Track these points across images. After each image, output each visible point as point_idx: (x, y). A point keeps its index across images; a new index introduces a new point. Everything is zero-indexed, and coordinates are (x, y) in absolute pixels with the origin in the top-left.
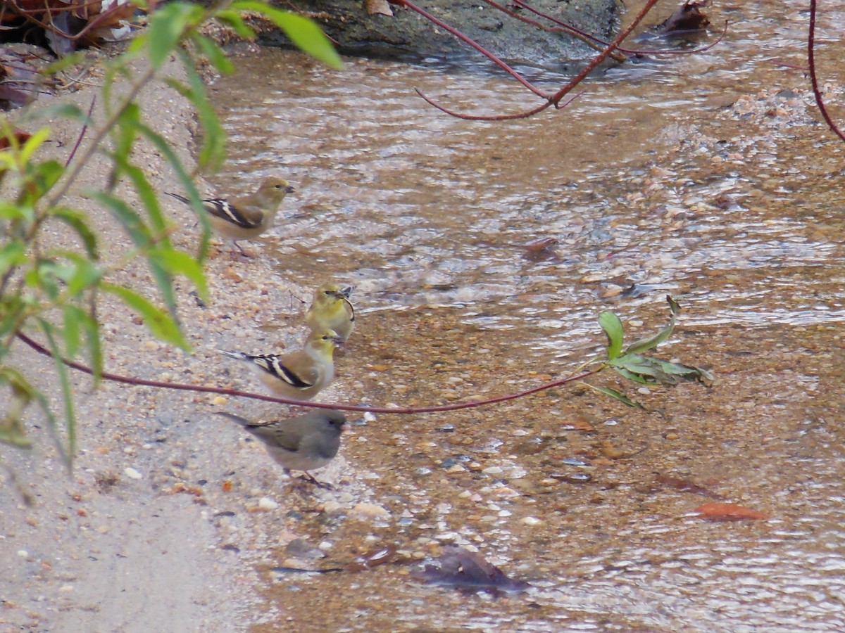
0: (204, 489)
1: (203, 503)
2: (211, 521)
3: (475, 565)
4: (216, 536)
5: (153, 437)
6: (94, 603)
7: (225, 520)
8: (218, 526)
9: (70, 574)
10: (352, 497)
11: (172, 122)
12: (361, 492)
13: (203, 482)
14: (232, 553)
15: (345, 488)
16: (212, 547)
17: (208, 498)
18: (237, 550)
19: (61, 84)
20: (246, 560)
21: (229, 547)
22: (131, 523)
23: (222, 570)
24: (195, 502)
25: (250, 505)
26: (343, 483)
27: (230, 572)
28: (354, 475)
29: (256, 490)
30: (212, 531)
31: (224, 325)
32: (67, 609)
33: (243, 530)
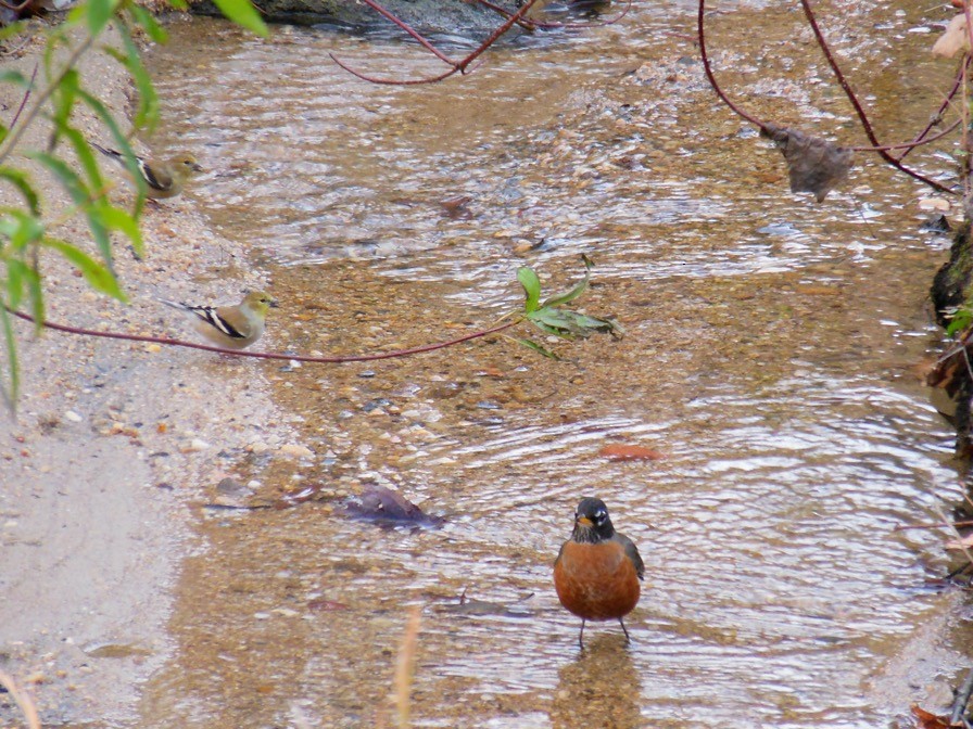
0: (139, 431)
1: (139, 444)
2: (147, 461)
3: (394, 502)
4: (151, 475)
5: (92, 382)
6: (36, 538)
7: (159, 460)
8: (153, 466)
9: (14, 511)
10: (278, 439)
11: (110, 87)
12: (288, 434)
13: (139, 425)
14: (166, 491)
15: (272, 430)
16: (148, 485)
17: (143, 439)
18: (171, 488)
19: (5, 51)
20: (180, 497)
21: (163, 486)
22: (71, 463)
23: (157, 507)
24: (132, 443)
25: (183, 446)
26: (272, 425)
27: (164, 509)
28: (281, 418)
29: (190, 432)
30: (148, 470)
31: (159, 278)
32: (11, 543)
33: (176, 469)
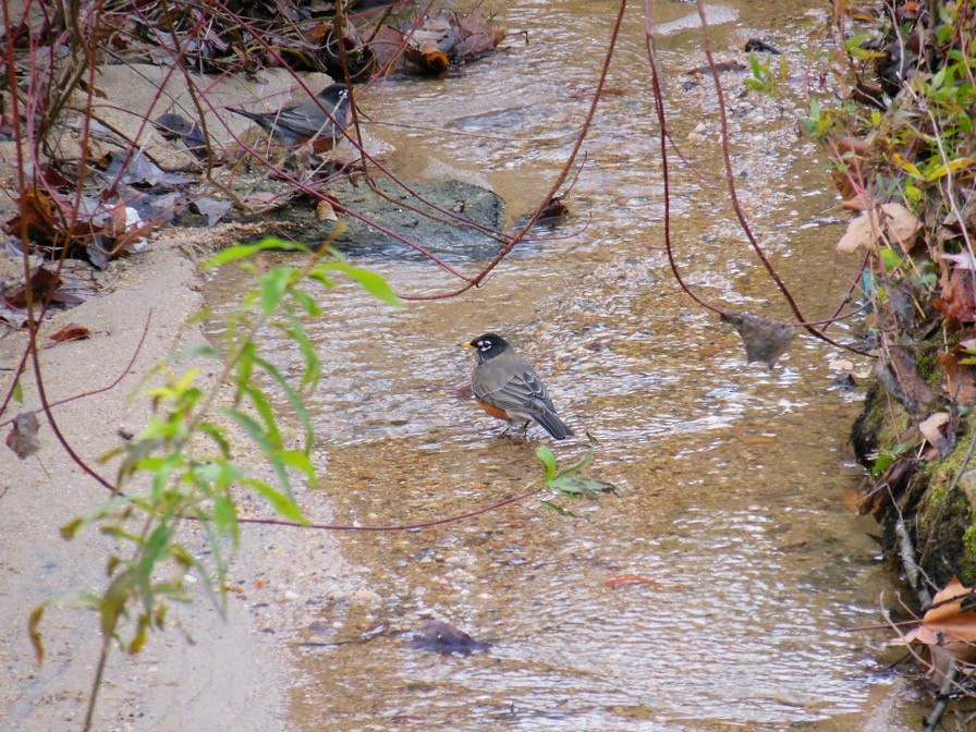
0: (243, 587)
1: (244, 598)
2: (251, 611)
3: (449, 633)
4: (256, 623)
5: (202, 550)
6: (174, 679)
7: (261, 610)
8: (257, 614)
9: (154, 659)
10: (352, 587)
11: (186, 311)
12: (358, 582)
13: (242, 582)
14: (270, 634)
15: (346, 580)
16: (254, 631)
17: (247, 594)
18: (273, 632)
19: (101, 287)
20: (280, 639)
21: (267, 631)
22: (193, 616)
23: (264, 648)
24: (238, 597)
25: (278, 597)
26: (345, 576)
27: (270, 649)
28: (351, 570)
29: (282, 586)
30: (253, 619)
31: (243, 462)
32: (154, 685)
33: (275, 616)
